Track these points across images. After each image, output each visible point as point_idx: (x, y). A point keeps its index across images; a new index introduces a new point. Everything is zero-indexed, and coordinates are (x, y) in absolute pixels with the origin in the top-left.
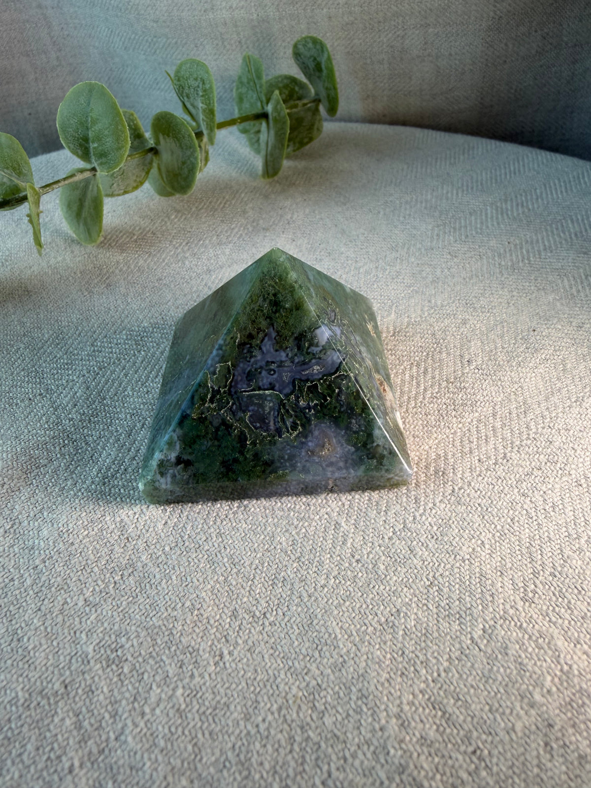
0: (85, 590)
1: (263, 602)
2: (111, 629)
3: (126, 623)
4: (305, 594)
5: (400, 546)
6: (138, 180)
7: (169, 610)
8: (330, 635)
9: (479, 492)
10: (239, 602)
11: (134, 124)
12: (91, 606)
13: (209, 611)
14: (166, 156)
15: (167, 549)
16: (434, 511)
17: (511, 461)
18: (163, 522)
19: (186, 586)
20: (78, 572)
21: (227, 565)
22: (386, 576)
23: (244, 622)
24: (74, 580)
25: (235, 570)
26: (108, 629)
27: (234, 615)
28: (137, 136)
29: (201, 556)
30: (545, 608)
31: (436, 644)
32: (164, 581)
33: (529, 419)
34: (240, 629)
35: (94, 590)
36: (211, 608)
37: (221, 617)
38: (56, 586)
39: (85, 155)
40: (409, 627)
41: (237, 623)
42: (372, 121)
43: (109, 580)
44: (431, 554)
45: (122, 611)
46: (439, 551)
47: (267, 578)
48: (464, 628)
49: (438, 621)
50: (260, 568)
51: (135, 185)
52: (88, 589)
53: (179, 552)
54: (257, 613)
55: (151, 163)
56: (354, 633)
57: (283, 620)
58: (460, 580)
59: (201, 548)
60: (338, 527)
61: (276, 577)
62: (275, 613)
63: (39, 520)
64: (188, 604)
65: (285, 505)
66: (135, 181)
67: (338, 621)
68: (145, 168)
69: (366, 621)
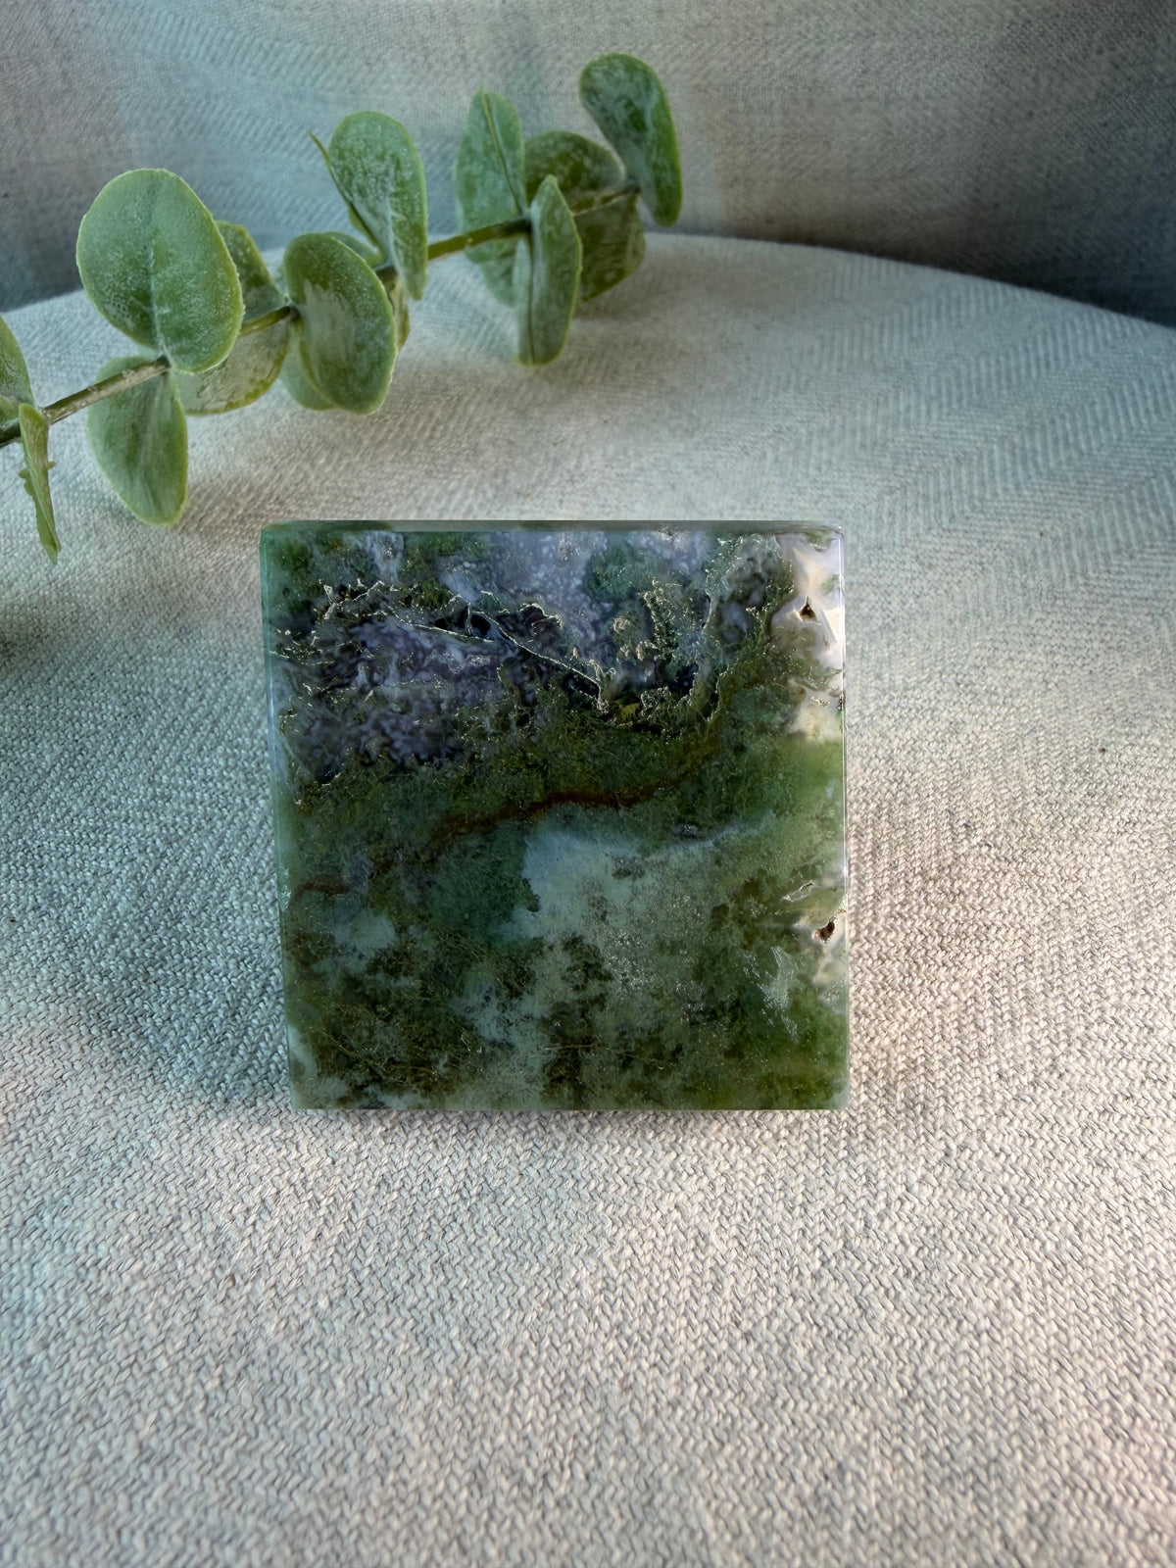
0: (138, 1418)
1: (540, 1445)
2: (200, 1524)
3: (234, 1506)
4: (633, 1425)
5: (838, 1295)
6: (258, 378)
7: (331, 1471)
8: (692, 1534)
9: (1003, 1157)
10: (487, 1445)
11: (246, 255)
12: (153, 1462)
13: (421, 1471)
14: (318, 328)
15: (323, 1304)
16: (908, 1206)
17: (1068, 1077)
18: (313, 1234)
19: (368, 1405)
20: (121, 1370)
21: (458, 1346)
22: (810, 1376)
23: (501, 1500)
24: (112, 1393)
25: (477, 1360)
26: (194, 1523)
27: (478, 1480)
28: (255, 279)
29: (399, 1322)
30: (1158, 1454)
31: (927, 1554)
32: (318, 1393)
33: (1102, 970)
34: (491, 1517)
35: (159, 1418)
36: (424, 1464)
37: (447, 1487)
38: (73, 1409)
39: (143, 329)
40: (864, 1509)
41: (485, 1502)
42: (744, 232)
43: (193, 1394)
44: (907, 1318)
45: (224, 1474)
46: (924, 1311)
47: (548, 1381)
48: (985, 1508)
49: (928, 1493)
50: (533, 1353)
51: (251, 389)
52: (146, 1416)
53: (349, 1315)
54: (530, 1477)
55: (285, 341)
56: (747, 1529)
57: (586, 1492)
58: (972, 1384)
59: (399, 1301)
60: (702, 1244)
61: (568, 1377)
62: (567, 1473)
63: (33, 1236)
64: (372, 1455)
65: (583, 1184)
66: (252, 381)
67: (709, 1496)
68: (273, 352)
69: (772, 1497)
